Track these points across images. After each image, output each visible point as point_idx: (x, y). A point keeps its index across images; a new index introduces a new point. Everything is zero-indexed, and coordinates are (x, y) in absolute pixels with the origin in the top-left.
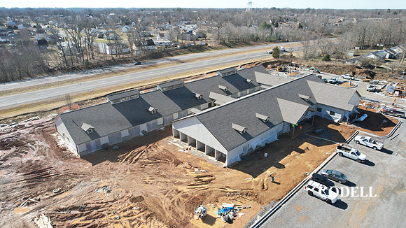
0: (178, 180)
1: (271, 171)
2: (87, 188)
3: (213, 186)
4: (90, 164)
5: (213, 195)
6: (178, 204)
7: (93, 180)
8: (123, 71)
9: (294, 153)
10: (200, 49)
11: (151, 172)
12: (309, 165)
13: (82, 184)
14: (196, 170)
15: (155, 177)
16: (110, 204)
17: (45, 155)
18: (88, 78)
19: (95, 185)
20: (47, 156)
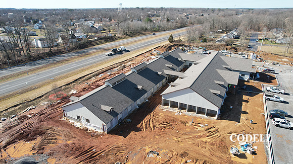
0: (197, 135)
1: (243, 117)
2: (139, 156)
3: (221, 133)
6: (213, 151)
7: (136, 148)
8: (66, 60)
9: (244, 103)
11: (172, 133)
12: (259, 109)
14: (201, 125)
15: (179, 136)
17: (75, 138)
18: (40, 68)
20: (78, 138)
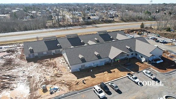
0: (49, 74)
2: (18, 70)
3: (59, 78)
4: (27, 62)
5: (56, 82)
6: (40, 82)
7: (23, 68)
8: (71, 29)
9: (106, 72)
10: (110, 22)
11: (43, 69)
13: (18, 68)
14: (59, 71)
16: (20, 77)
19: (21, 70)
20: (17, 57)
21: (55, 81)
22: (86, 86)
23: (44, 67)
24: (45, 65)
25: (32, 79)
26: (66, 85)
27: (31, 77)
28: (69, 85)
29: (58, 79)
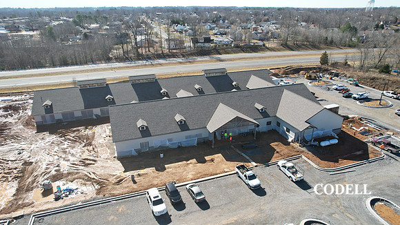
0: (70, 158)
2: (11, 147)
4: (35, 132)
5: (76, 176)
6: (45, 175)
7: (22, 143)
8: (161, 64)
9: (192, 161)
11: (62, 147)
12: (190, 176)
13: (12, 144)
15: (60, 151)
16: (9, 162)
19: (18, 147)
20: (20, 121)
21: (77, 173)
22: (136, 187)
23: (66, 143)
24: (70, 140)
25: (31, 166)
26: (95, 184)
27: (32, 163)
28: (101, 184)
29: (84, 170)
